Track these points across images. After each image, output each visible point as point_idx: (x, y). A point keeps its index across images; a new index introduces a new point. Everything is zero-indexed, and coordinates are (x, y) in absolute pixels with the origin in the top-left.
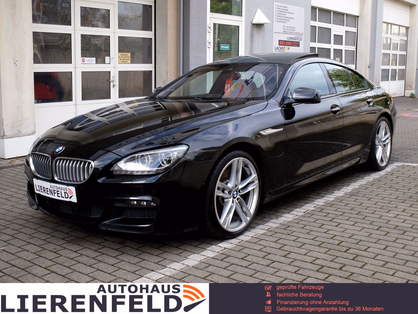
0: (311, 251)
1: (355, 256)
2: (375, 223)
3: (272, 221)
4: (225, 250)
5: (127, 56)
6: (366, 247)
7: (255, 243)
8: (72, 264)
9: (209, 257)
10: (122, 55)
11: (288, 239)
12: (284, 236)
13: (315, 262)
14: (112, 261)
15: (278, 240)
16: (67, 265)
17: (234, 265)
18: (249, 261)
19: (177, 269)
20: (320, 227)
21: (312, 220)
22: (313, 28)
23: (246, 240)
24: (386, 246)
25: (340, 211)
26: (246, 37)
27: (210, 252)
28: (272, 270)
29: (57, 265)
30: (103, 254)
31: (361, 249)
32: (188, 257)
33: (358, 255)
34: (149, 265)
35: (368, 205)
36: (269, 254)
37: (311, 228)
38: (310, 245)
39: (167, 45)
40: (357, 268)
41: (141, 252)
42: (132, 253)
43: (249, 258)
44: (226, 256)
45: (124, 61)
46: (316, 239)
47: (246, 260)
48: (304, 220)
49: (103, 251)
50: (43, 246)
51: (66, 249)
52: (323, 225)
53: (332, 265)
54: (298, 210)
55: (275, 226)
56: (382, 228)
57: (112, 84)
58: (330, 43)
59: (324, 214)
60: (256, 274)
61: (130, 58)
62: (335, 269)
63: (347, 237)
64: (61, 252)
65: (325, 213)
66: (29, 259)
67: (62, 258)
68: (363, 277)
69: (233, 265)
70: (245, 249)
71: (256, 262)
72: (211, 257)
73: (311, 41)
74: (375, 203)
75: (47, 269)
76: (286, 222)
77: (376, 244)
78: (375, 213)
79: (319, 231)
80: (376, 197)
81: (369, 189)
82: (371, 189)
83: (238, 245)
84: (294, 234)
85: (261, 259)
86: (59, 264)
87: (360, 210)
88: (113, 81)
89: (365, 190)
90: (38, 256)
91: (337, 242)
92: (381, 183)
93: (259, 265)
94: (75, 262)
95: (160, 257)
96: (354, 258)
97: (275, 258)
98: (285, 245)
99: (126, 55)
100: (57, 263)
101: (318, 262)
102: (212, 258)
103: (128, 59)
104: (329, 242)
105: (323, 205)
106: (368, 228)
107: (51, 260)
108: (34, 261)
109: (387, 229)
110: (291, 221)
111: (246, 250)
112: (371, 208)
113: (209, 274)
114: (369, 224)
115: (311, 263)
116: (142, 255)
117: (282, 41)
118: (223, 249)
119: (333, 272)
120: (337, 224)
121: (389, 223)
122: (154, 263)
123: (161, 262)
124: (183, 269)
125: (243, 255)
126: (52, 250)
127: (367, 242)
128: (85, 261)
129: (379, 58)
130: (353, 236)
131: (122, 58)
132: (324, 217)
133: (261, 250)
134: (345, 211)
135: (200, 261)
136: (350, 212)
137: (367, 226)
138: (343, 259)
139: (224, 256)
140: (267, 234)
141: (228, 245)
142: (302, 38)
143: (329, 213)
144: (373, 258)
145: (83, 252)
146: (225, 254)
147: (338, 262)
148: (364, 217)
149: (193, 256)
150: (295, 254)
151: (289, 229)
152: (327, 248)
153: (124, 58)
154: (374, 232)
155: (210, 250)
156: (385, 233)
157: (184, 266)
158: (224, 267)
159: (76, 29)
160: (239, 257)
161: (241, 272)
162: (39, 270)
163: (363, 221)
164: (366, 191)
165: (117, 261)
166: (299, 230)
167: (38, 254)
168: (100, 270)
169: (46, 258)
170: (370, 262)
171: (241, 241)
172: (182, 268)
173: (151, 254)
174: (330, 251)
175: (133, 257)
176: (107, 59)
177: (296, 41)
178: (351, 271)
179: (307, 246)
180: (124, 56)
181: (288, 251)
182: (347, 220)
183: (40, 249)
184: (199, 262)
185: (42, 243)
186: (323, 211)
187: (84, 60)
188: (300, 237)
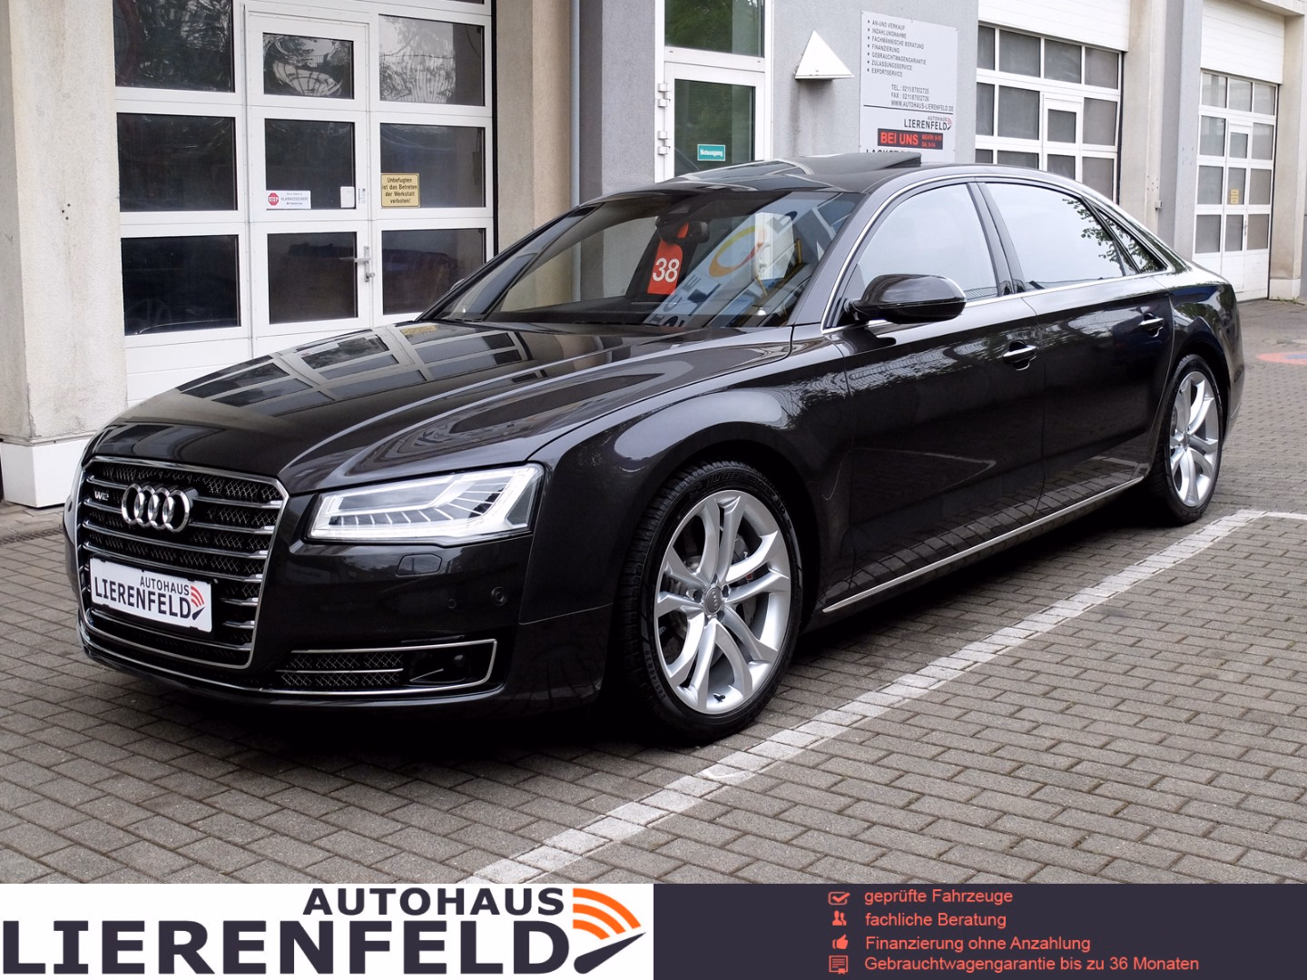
0: (985, 789)
1: (1120, 804)
2: (1179, 702)
3: (865, 697)
4: (721, 790)
5: (407, 184)
6: (1155, 777)
7: (813, 768)
8: (255, 837)
9: (672, 813)
10: (393, 180)
11: (915, 754)
12: (900, 746)
13: (1001, 825)
14: (375, 825)
15: (884, 757)
16: (239, 840)
17: (750, 838)
18: (793, 823)
19: (577, 851)
20: (1011, 716)
21: (987, 693)
22: (986, 88)
23: (786, 758)
24: (1213, 772)
25: (1072, 663)
26: (776, 122)
27: (674, 796)
28: (868, 853)
29: (210, 840)
30: (349, 805)
31: (1139, 784)
32: (608, 813)
33: (1130, 803)
34: (489, 838)
35: (1159, 646)
36: (859, 800)
37: (985, 719)
38: (983, 770)
39: (532, 147)
40: (1127, 842)
41: (465, 799)
42: (437, 800)
43: (796, 814)
44: (724, 809)
45: (398, 201)
46: (999, 753)
47: (787, 821)
48: (961, 692)
49: (347, 796)
50: (163, 782)
51: (233, 791)
52: (1021, 708)
53: (1052, 833)
54: (943, 661)
55: (874, 712)
56: (1201, 716)
57: (361, 272)
58: (1036, 135)
59: (1023, 675)
60: (818, 864)
61: (416, 191)
62: (1058, 845)
63: (1095, 747)
64: (220, 801)
65: (1027, 670)
66: (122, 823)
67: (223, 816)
68: (1144, 868)
69: (747, 837)
70: (782, 786)
71: (817, 827)
72: (679, 811)
73: (979, 132)
74: (1180, 637)
75: (180, 854)
76: (907, 700)
77: (1184, 768)
78: (1179, 670)
79: (1010, 727)
80: (1184, 620)
81: (1162, 594)
82: (1168, 595)
83: (762, 774)
84: (935, 737)
85: (832, 816)
86: (215, 837)
87: (1132, 660)
88: (365, 263)
89: (1150, 598)
90: (149, 814)
91: (1064, 762)
92: (1198, 576)
93: (827, 836)
94: (264, 830)
95: (524, 813)
96: (1116, 813)
97: (875, 813)
98: (907, 772)
99: (404, 181)
100: (209, 835)
101: (1008, 824)
102: (682, 814)
103: (412, 194)
104: (1041, 763)
105: (1020, 647)
106: (1160, 716)
107: (187, 825)
108: (137, 828)
109: (1214, 721)
110: (924, 698)
111: (785, 791)
112: (1170, 656)
113: (673, 863)
114: (1162, 703)
115: (986, 827)
116: (467, 807)
117: (887, 131)
118: (714, 786)
119: (1052, 855)
120: (1065, 704)
121: (1225, 700)
122: (504, 831)
123: (527, 830)
124: (596, 851)
125: (777, 806)
126: (193, 794)
127: (1157, 762)
128: (294, 826)
129: (1189, 184)
130: (1114, 744)
131: (392, 191)
132: (1023, 684)
133: (833, 789)
134: (1089, 664)
135: (645, 826)
136: (1103, 668)
137: (1159, 712)
138: (1084, 814)
139: (720, 809)
140: (851, 739)
141: (731, 775)
142: (950, 121)
143: (1038, 672)
144: (1174, 810)
145: (286, 798)
146: (722, 801)
147: (1067, 824)
148: (1149, 682)
149: (624, 810)
150: (936, 799)
151: (918, 724)
152: (1034, 781)
153: (400, 191)
154: (1178, 729)
155: (675, 790)
156: (1212, 732)
157: (598, 840)
158: (719, 844)
159: (249, 104)
160: (766, 810)
161: (771, 859)
162: (153, 855)
163: (1143, 695)
164: (1153, 600)
165: (391, 826)
166: (949, 726)
167: (149, 807)
168: (340, 856)
169: (172, 820)
170: (1167, 824)
171: (770, 761)
172: (593, 846)
173: (495, 804)
174: (1043, 790)
175: (441, 815)
176: (346, 192)
177: (933, 130)
178: (1107, 852)
179: (973, 776)
180: (397, 184)
181: (916, 792)
182: (1095, 692)
183: (155, 791)
184: (643, 828)
185: (159, 773)
186: (1019, 665)
187: (274, 199)
188: (949, 748)
